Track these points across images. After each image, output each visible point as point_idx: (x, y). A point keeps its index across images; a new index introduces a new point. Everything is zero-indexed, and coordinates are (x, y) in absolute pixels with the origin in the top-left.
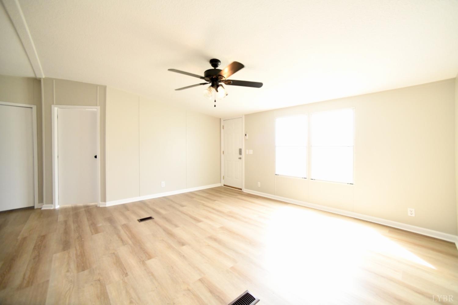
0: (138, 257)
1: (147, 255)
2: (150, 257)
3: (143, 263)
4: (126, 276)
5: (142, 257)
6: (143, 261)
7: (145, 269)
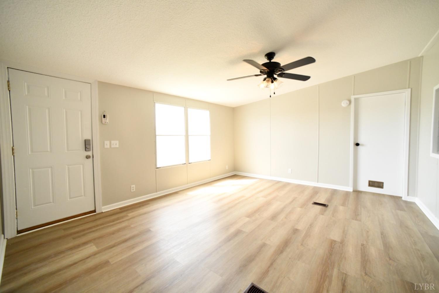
0: (342, 250)
1: (333, 245)
2: (332, 243)
3: (342, 242)
4: (364, 244)
5: (340, 247)
6: (341, 243)
7: (345, 237)
